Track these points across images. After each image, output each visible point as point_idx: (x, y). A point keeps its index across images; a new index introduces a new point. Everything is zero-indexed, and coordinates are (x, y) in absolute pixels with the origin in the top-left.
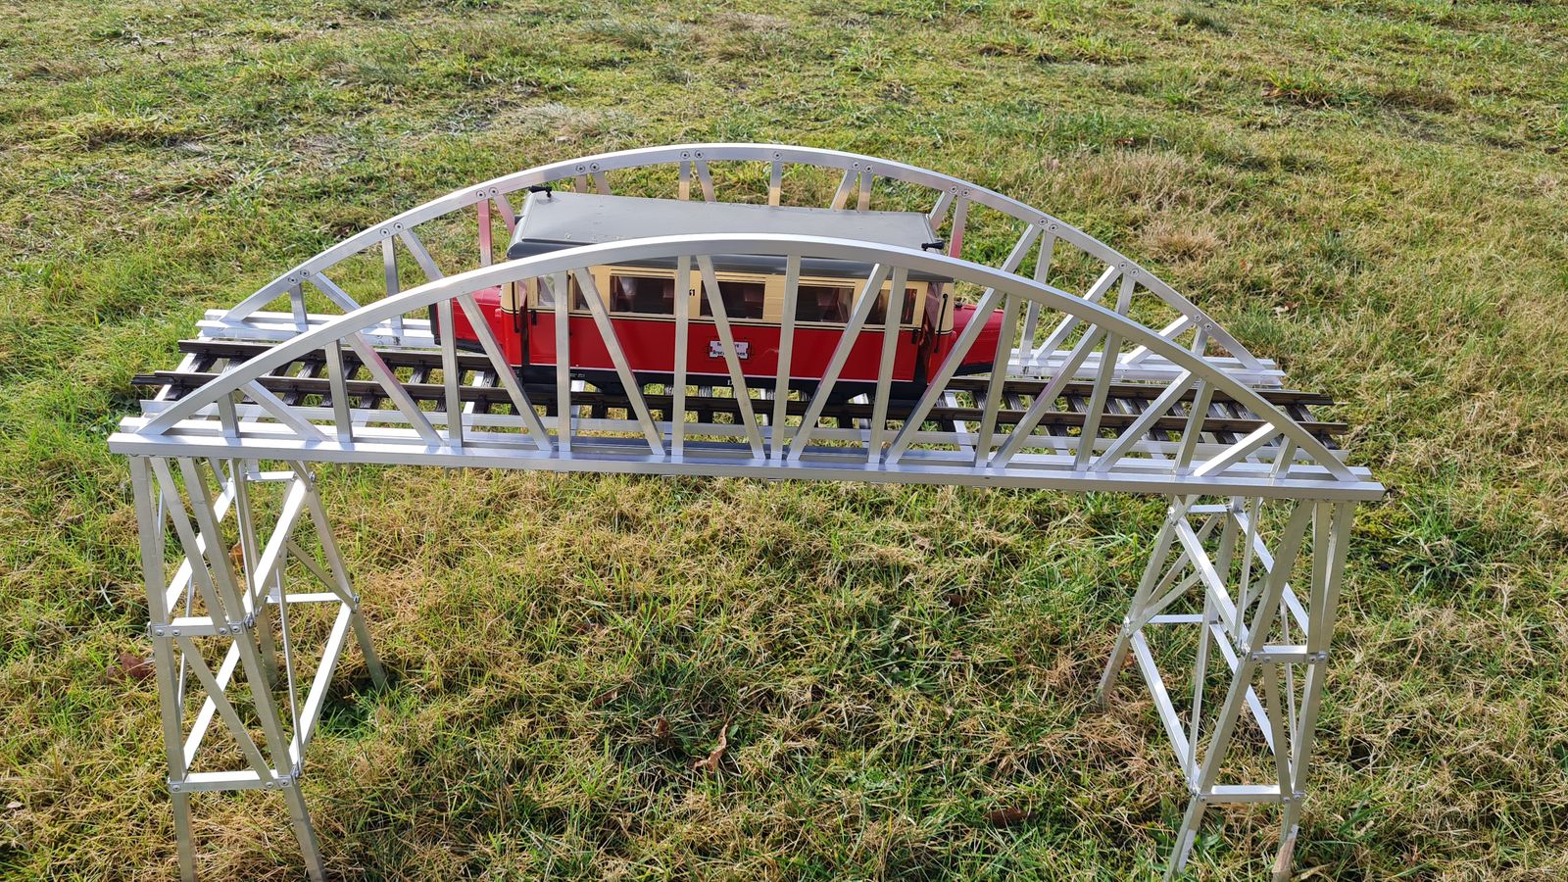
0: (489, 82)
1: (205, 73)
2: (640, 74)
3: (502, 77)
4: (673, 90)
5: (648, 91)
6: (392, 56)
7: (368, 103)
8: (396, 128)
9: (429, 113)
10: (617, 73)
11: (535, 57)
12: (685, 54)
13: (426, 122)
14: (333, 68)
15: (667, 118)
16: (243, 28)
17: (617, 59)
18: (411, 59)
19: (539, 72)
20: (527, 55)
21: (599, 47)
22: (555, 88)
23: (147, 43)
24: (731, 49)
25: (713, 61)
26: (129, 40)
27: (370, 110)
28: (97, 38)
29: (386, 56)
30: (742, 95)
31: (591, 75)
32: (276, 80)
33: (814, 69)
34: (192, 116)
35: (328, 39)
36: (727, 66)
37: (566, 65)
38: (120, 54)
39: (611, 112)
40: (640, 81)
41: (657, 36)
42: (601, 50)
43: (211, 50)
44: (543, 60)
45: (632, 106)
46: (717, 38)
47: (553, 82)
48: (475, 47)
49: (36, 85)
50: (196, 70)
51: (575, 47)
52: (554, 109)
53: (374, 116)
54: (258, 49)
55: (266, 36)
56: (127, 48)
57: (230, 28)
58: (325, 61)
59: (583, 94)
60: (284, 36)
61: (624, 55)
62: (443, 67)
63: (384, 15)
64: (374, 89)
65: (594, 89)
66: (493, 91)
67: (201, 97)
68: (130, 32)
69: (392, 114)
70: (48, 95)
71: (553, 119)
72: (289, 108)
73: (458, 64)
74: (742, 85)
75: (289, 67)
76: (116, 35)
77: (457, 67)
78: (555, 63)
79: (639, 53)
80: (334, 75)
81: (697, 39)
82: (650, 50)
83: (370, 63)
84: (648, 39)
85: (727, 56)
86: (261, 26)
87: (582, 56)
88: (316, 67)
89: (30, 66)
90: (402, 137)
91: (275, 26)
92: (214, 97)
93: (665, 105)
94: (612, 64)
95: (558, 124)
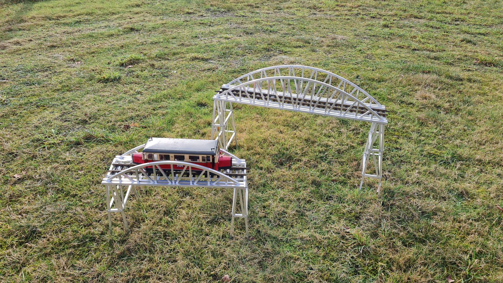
0: (272, 50)
1: (213, 46)
2: (306, 49)
3: (275, 49)
4: (313, 54)
5: (307, 53)
6: (251, 44)
7: (245, 54)
8: (250, 59)
9: (257, 56)
10: (301, 49)
11: (282, 45)
12: (318, 45)
13: (257, 58)
14: (239, 46)
15: (310, 60)
16: (221, 36)
17: (301, 46)
18: (255, 44)
19: (283, 48)
20: (281, 44)
21: (298, 43)
22: (286, 52)
23: (202, 39)
24: (330, 44)
25: (325, 47)
26: (199, 38)
27: (245, 55)
28: (192, 37)
29: (250, 43)
30: (329, 56)
31: (295, 49)
32: (227, 48)
33: (350, 50)
34: (211, 55)
35: (239, 39)
36: (328, 48)
37: (289, 47)
38: (197, 41)
39: (297, 58)
40: (306, 52)
41: (313, 40)
42: (298, 44)
43: (215, 41)
44: (284, 46)
45: (302, 57)
46: (327, 41)
47: (286, 51)
48: (269, 42)
49: (182, 47)
50: (212, 45)
51: (292, 43)
52: (284, 57)
53: (246, 56)
54: (224, 41)
55: (226, 38)
56: (198, 40)
57: (219, 36)
58: (238, 44)
59: (291, 54)
60: (229, 38)
61: (303, 45)
62: (262, 46)
63: (251, 34)
64: (247, 51)
65: (294, 53)
66: (272, 52)
67: (212, 51)
68: (199, 36)
69: (250, 56)
70: (184, 49)
71: (284, 59)
72: (229, 54)
73: (265, 46)
74: (330, 53)
75: (230, 46)
76: (196, 37)
77: (265, 47)
78: (287, 46)
79: (307, 45)
80: (239, 47)
81: (322, 41)
82: (310, 44)
83: (247, 45)
84: (310, 41)
85: (328, 46)
86: (225, 36)
87: (293, 45)
88: (236, 45)
89: (181, 43)
90: (251, 62)
91: (228, 36)
92: (215, 51)
93: (310, 57)
94: (300, 47)
95: (285, 60)
